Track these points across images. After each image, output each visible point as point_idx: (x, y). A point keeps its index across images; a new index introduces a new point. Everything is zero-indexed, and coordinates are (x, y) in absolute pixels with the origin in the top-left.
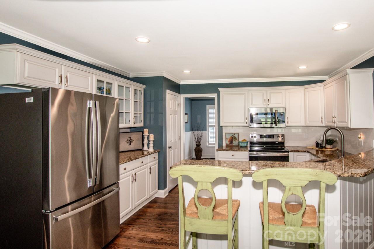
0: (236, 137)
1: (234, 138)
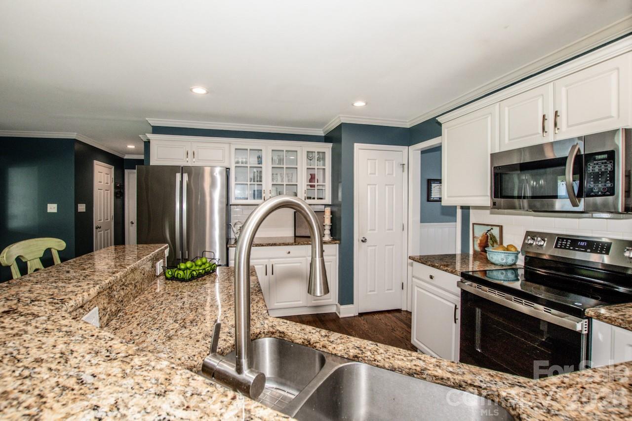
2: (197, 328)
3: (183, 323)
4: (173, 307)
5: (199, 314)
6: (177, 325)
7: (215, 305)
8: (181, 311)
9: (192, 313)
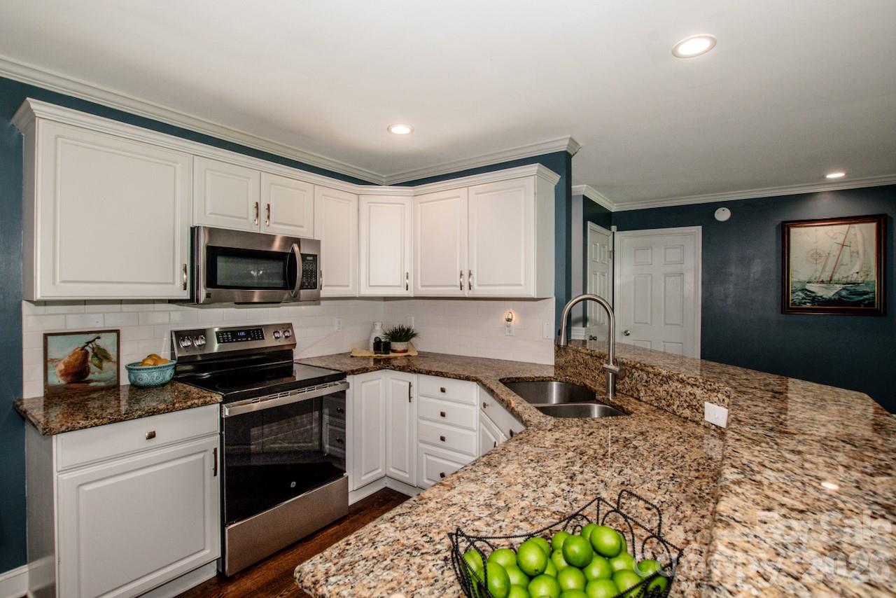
0: (104, 351)
1: (95, 355)
2: (613, 435)
3: (627, 442)
4: (638, 468)
5: (604, 448)
6: (634, 443)
7: (577, 453)
8: (627, 458)
9: (613, 451)
